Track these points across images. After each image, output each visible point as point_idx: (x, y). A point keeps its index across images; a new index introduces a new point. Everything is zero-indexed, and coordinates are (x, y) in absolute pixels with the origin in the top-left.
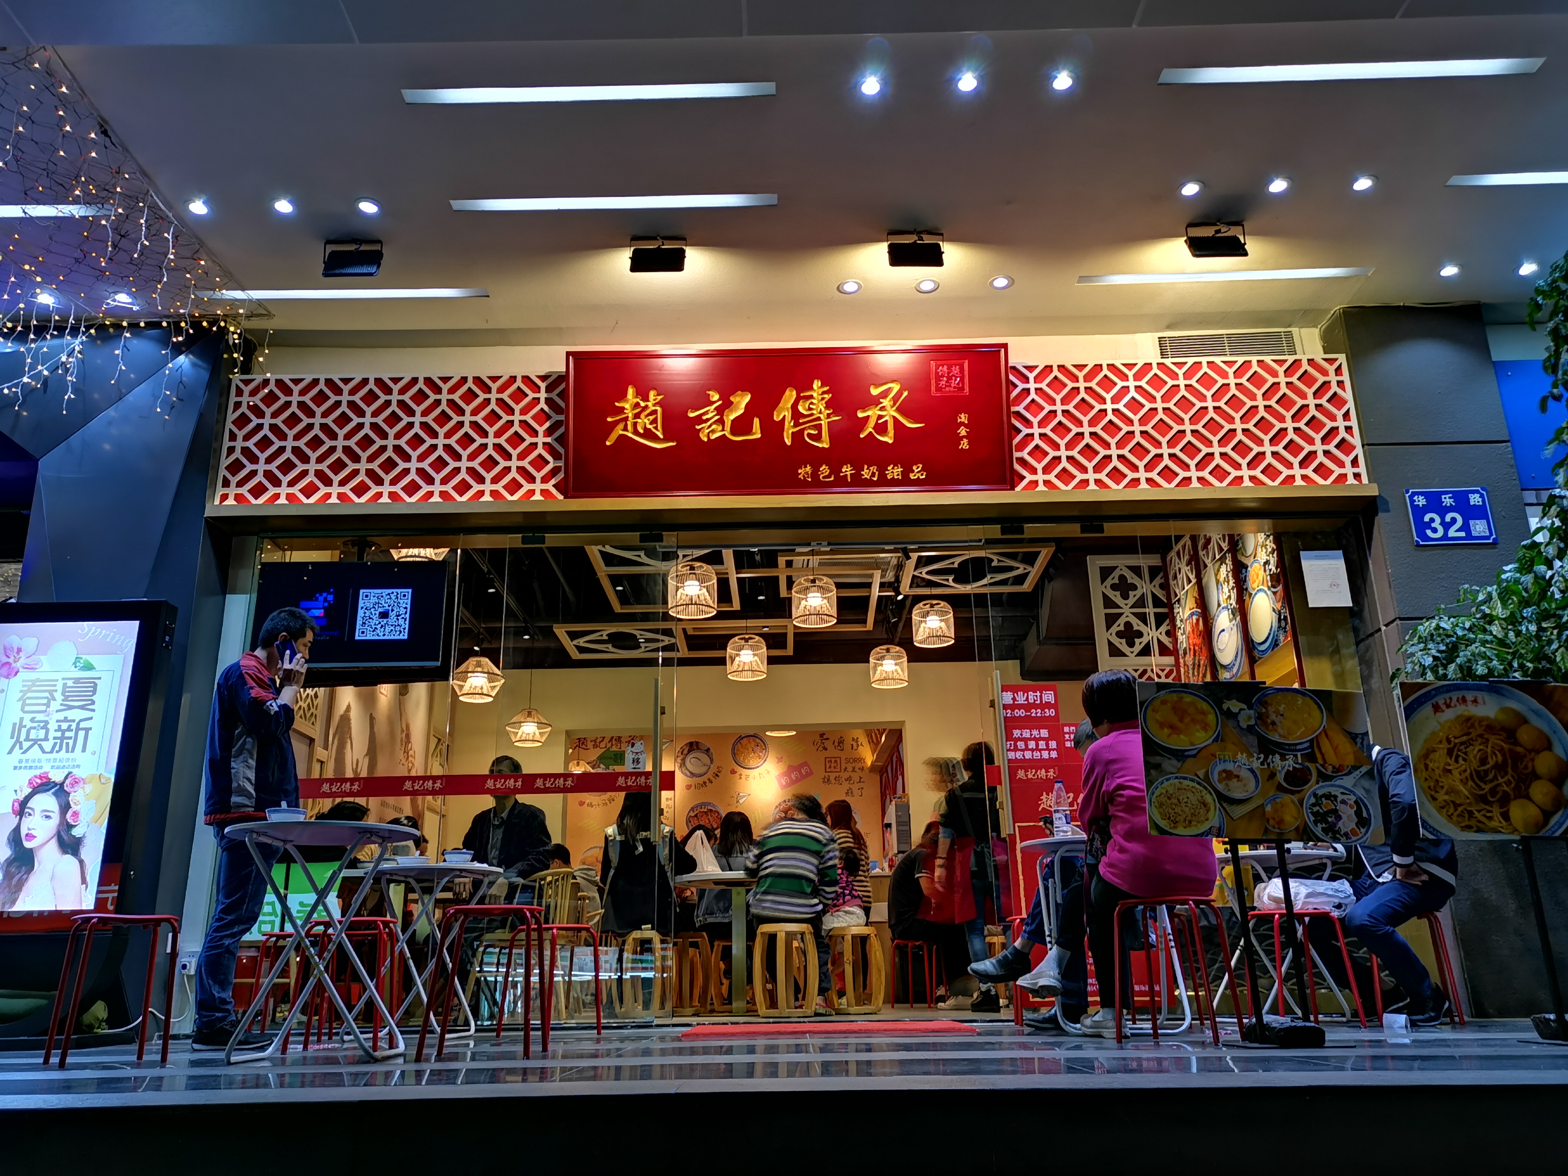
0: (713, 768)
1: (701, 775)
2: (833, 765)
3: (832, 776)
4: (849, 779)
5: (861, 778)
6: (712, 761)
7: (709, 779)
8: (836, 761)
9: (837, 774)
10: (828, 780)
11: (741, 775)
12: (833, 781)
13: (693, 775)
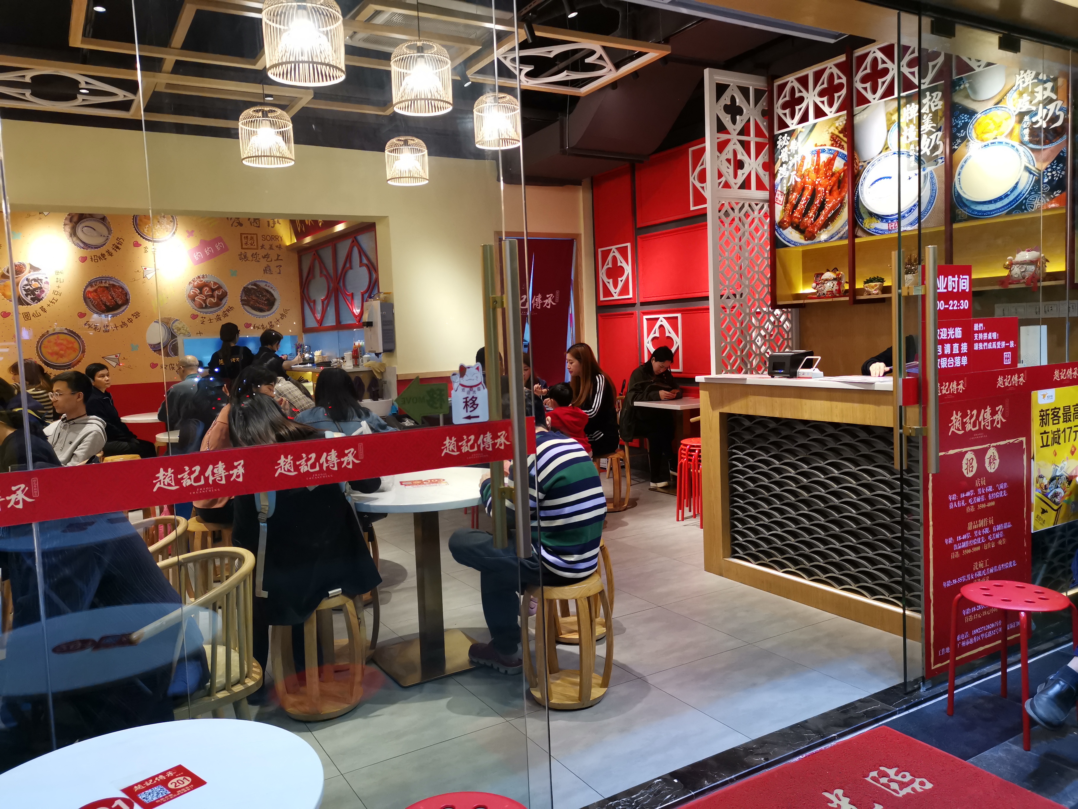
0: (112, 240)
1: (97, 247)
2: (249, 242)
3: (249, 253)
4: (265, 257)
5: (278, 256)
6: (110, 231)
7: (108, 252)
8: (252, 238)
9: (254, 251)
10: (245, 257)
11: (146, 248)
12: (250, 258)
13: (86, 246)
